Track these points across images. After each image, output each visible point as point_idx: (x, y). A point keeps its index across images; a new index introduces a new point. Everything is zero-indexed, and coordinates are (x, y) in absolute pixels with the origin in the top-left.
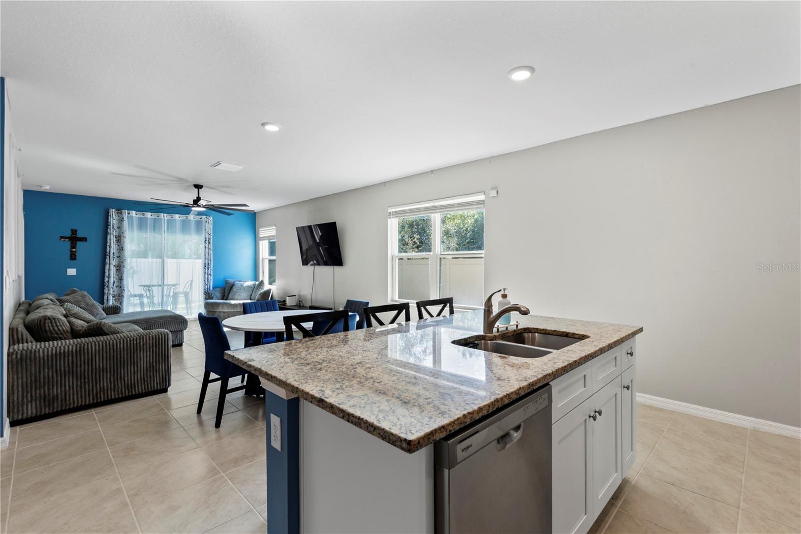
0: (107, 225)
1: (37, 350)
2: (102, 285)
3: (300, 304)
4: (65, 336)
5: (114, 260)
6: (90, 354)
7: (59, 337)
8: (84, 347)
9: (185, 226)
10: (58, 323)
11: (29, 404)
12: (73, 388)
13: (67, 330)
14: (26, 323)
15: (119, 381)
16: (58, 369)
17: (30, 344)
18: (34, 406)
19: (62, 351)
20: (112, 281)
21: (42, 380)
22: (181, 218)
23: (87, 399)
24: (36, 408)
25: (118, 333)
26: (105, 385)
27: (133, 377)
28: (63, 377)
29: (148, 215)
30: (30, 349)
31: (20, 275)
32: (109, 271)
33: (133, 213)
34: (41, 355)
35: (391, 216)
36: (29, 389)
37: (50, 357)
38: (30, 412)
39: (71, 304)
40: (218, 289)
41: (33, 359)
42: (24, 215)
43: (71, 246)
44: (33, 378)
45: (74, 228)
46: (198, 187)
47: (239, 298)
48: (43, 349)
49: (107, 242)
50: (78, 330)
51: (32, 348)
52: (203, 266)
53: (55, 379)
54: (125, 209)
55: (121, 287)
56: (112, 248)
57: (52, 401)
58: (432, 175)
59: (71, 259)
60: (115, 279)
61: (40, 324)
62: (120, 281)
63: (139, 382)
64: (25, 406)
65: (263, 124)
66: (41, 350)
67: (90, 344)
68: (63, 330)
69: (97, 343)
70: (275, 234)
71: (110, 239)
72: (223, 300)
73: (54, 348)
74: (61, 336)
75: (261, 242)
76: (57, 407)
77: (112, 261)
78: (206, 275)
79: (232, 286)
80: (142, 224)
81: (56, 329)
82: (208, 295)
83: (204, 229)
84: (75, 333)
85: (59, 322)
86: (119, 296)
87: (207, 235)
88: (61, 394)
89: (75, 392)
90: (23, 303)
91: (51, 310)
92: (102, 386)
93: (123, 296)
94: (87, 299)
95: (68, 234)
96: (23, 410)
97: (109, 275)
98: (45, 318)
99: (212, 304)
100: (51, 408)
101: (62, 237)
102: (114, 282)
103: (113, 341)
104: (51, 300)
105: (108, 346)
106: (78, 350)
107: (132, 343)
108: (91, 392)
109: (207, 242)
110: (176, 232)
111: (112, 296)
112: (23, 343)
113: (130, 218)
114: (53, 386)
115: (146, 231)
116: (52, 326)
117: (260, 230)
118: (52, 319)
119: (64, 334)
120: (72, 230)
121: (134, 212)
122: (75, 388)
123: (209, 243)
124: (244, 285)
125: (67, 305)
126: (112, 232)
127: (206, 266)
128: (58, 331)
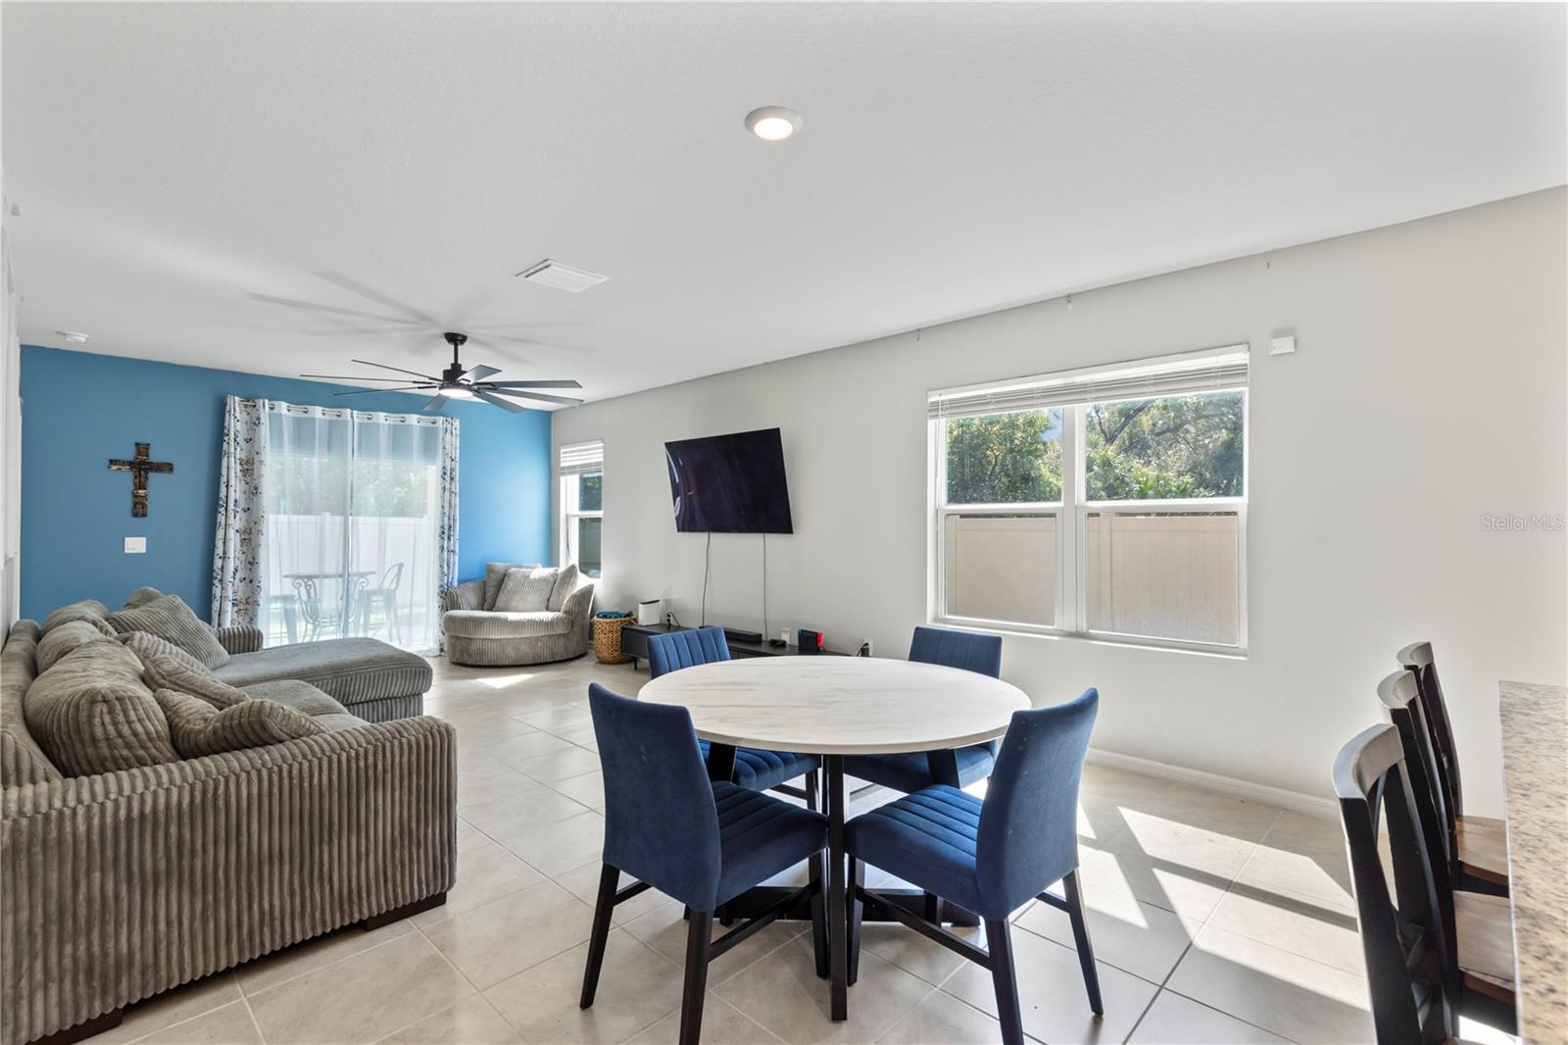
0: (220, 433)
1: (67, 812)
2: (209, 577)
3: (669, 620)
4: (153, 751)
5: (238, 518)
6: (234, 811)
7: (135, 756)
8: (216, 789)
9: (398, 441)
10: (132, 713)
11: (39, 996)
12: (180, 923)
13: (157, 732)
14: (31, 709)
15: (316, 887)
16: (136, 868)
17: (43, 786)
18: (54, 1000)
19: (148, 809)
20: (231, 566)
21: (82, 911)
22: (391, 422)
23: (223, 953)
24: (61, 1004)
25: (309, 733)
26: (276, 902)
27: (354, 872)
28: (150, 893)
29: (317, 412)
30: (44, 809)
31: (11, 556)
32: (224, 543)
33: (283, 407)
34: (82, 828)
35: (940, 413)
36: (39, 944)
37: (109, 832)
38: (39, 1023)
39: (149, 635)
40: (470, 585)
41: (52, 843)
42: (22, 405)
43: (135, 484)
44: (53, 907)
45: (142, 440)
46: (455, 339)
47: (520, 607)
48: (89, 808)
49: (220, 474)
50: (191, 731)
51: (50, 805)
52: (439, 531)
53: (125, 904)
54: (264, 399)
55: (251, 581)
56: (232, 490)
57: (112, 976)
58: (1070, 307)
59: (135, 515)
60: (238, 563)
61: (76, 718)
62: (249, 567)
63: (373, 883)
64: (25, 1003)
65: (752, 117)
66: (81, 811)
67: (233, 778)
68: (148, 733)
69: (254, 775)
70: (601, 459)
71: (228, 468)
72: (482, 609)
73: (123, 801)
74: (141, 752)
75: (563, 479)
76: (129, 990)
77: (231, 521)
78: (445, 553)
79: (502, 579)
80: (303, 435)
81: (126, 730)
82: (448, 600)
83: (440, 449)
84: (184, 745)
85: (135, 709)
86: (247, 603)
87: (448, 461)
88: (142, 947)
89: (187, 937)
90: (17, 630)
91: (101, 661)
92: (267, 907)
93: (256, 603)
94: (183, 616)
95: (129, 454)
96: (16, 1017)
97: (224, 553)
98: (93, 698)
99: (465, 620)
100: (111, 1000)
101: (112, 462)
102: (236, 570)
103: (300, 764)
104: (95, 624)
105: (286, 781)
106: (198, 800)
107: (354, 766)
108: (234, 930)
109: (447, 477)
110: (378, 454)
111: (230, 604)
112: (19, 784)
113: (277, 419)
114: (117, 924)
115: (311, 451)
116: (115, 723)
117: (562, 451)
118: (114, 702)
119: (149, 745)
120: (137, 444)
121: (284, 405)
122: (186, 922)
123: (452, 479)
124: (532, 577)
125: (141, 638)
126: (232, 450)
127: (445, 532)
128: (132, 739)
